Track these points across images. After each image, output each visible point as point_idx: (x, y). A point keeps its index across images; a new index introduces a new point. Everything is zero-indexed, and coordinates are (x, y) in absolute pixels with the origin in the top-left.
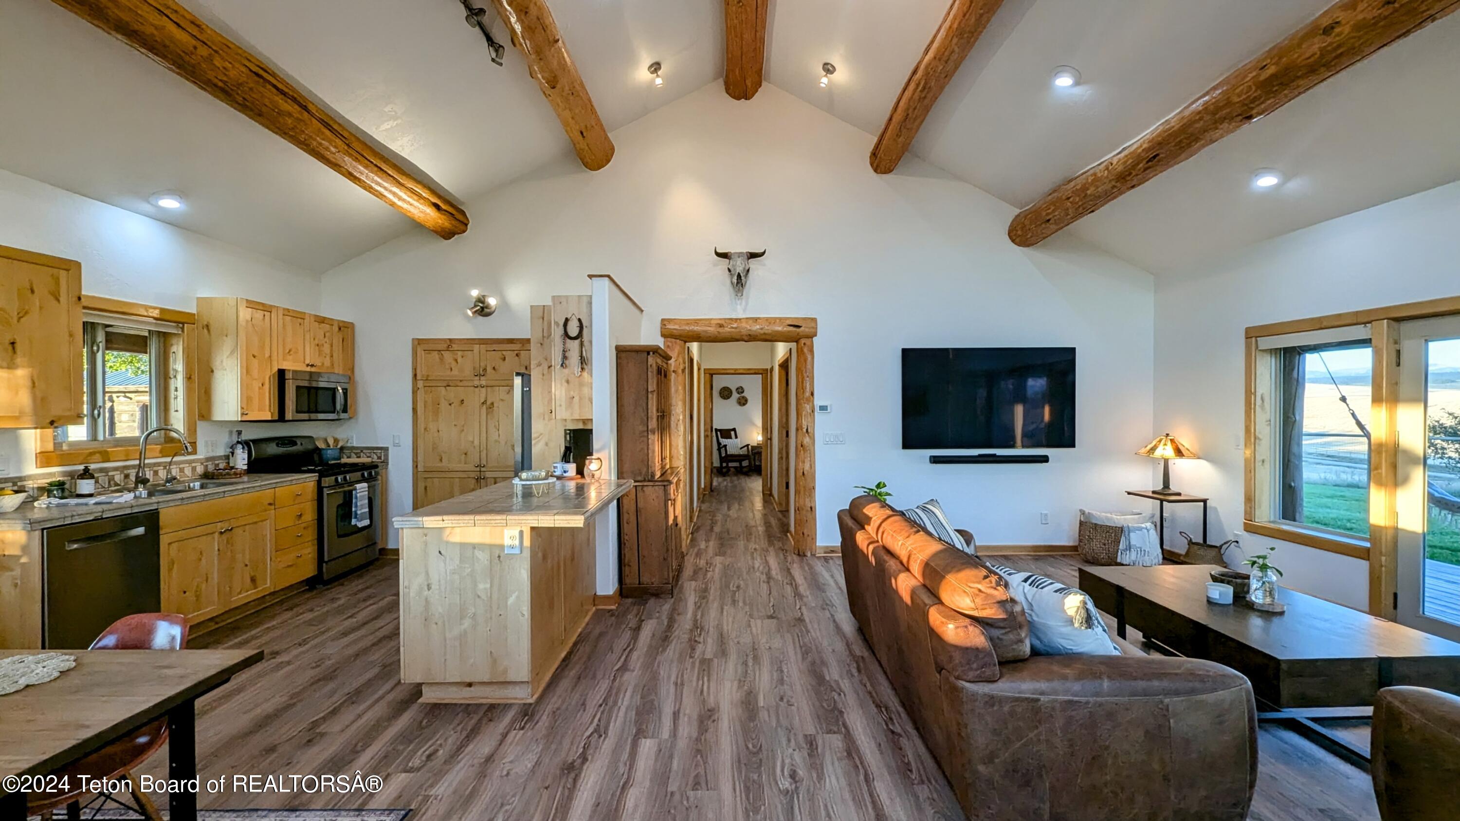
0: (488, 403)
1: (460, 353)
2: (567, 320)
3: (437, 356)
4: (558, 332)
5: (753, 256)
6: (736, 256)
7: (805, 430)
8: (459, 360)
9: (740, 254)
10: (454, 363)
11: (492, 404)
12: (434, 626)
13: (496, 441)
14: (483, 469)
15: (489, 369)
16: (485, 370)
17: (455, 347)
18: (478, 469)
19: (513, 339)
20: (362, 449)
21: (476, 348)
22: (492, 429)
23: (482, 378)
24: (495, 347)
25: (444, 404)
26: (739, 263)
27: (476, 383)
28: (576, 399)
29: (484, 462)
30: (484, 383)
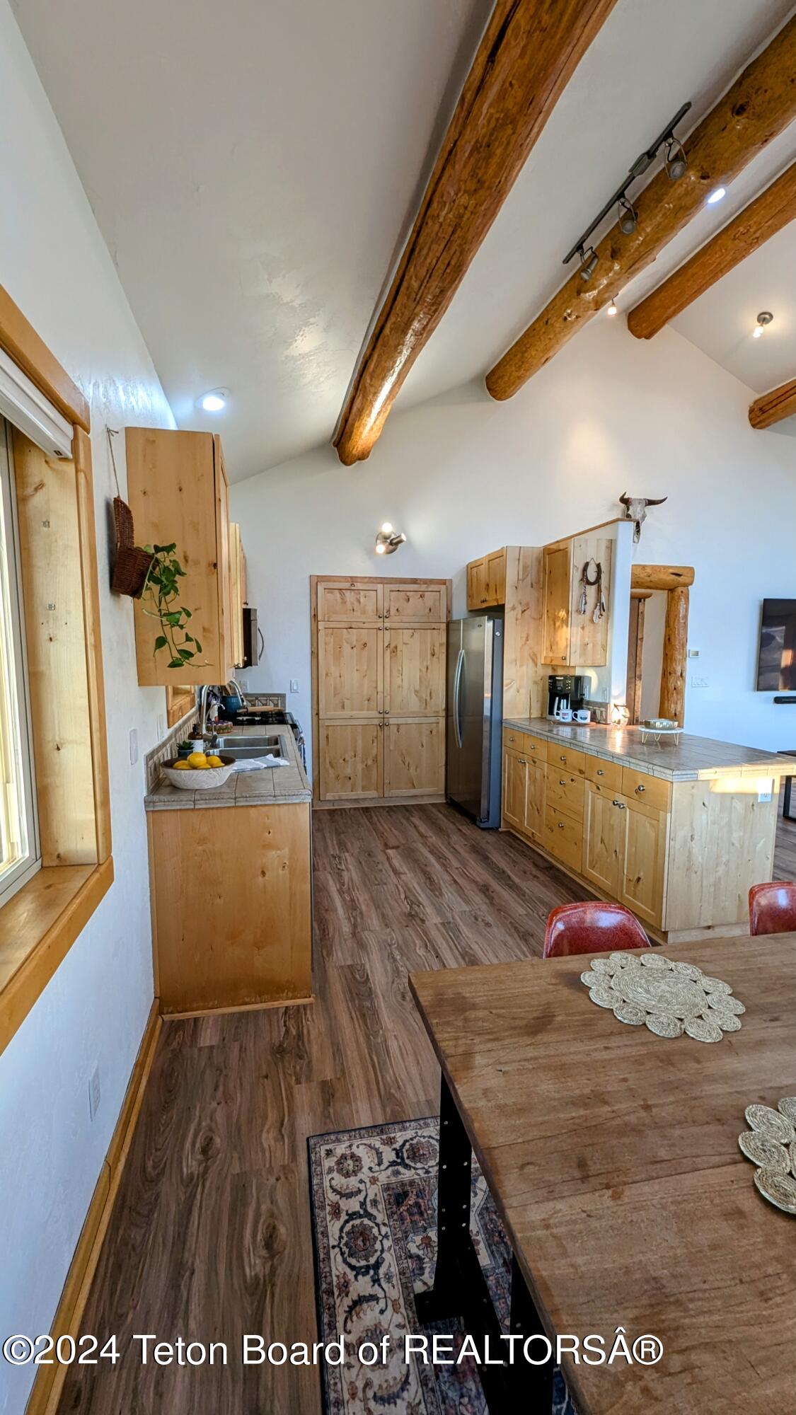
0: (392, 646)
1: (362, 593)
2: (587, 564)
3: (338, 595)
4: (575, 576)
5: (651, 503)
6: (637, 502)
7: (679, 674)
8: (362, 600)
9: (640, 501)
10: (356, 604)
11: (396, 647)
12: (694, 875)
13: (399, 687)
14: (386, 716)
15: (393, 611)
16: (388, 611)
17: (359, 586)
18: (381, 716)
19: (416, 580)
20: (257, 697)
21: (380, 587)
22: (395, 673)
23: (386, 620)
24: (402, 587)
25: (346, 647)
26: (638, 509)
27: (380, 625)
28: (590, 646)
29: (387, 709)
30: (387, 625)
